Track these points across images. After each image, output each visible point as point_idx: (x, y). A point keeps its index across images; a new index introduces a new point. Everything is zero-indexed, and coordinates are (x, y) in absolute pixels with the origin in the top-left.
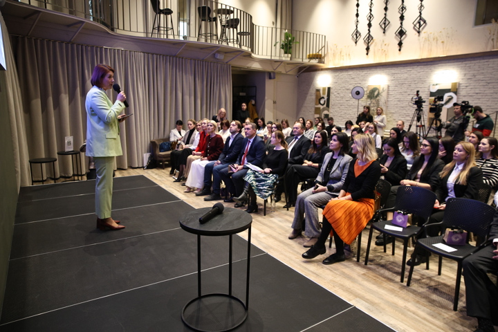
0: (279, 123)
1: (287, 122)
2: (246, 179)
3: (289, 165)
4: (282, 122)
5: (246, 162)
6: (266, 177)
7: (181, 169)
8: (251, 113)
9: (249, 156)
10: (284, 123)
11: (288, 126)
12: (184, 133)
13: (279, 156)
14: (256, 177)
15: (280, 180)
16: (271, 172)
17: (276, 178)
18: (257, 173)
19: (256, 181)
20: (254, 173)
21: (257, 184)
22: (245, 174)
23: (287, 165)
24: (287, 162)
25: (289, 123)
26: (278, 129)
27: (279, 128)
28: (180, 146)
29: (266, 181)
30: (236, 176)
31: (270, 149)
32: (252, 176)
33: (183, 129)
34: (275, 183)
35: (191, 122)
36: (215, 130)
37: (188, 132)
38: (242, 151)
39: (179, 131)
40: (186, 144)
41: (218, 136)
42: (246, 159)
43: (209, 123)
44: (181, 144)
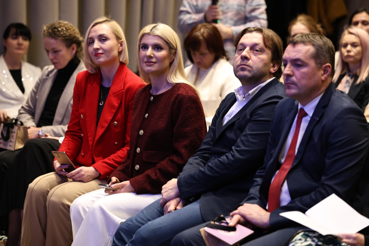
36: (171, 64)
37: (48, 75)
38: (271, 155)
39: (17, 68)
40: (39, 125)
41: (182, 91)
42: (285, 187)
43: (148, 34)
44: (22, 124)
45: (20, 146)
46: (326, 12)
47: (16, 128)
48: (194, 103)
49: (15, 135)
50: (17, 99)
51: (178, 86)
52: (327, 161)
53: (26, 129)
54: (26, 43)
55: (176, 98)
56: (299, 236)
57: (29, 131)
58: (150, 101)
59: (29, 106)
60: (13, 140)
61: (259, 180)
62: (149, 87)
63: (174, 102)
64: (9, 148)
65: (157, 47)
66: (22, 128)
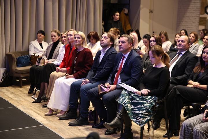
0: (157, 36)
1: (166, 35)
2: (120, 101)
3: (171, 85)
4: (160, 34)
5: (119, 81)
6: (144, 99)
7: (42, 88)
8: (123, 24)
9: (123, 74)
10: (163, 35)
11: (167, 39)
12: (45, 45)
13: (159, 75)
14: (132, 99)
15: (160, 104)
16: (149, 94)
17: (155, 101)
18: (132, 95)
19: (132, 104)
20: (129, 95)
21: (133, 107)
22: (119, 95)
23: (168, 85)
24: (169, 82)
25: (169, 35)
26: (157, 44)
27: (159, 42)
28: (42, 61)
29: (144, 104)
30: (108, 98)
31: (148, 66)
32: (127, 97)
33: (45, 41)
34: (153, 107)
35: (55, 34)
36: (83, 43)
37: (51, 45)
38: (115, 68)
39: (41, 43)
40: (48, 59)
41: (86, 50)
42: (119, 77)
43: (76, 34)
44: (43, 59)
45: (43, 65)
46: (125, 28)
47: (41, 60)
48: (90, 53)
49: (41, 62)
50: (41, 52)
51: (85, 49)
52: (132, 71)
53: (44, 60)
54: (43, 36)
55: (85, 52)
56: (123, 91)
57: (45, 61)
58: (77, 53)
59: (45, 54)
60: (41, 63)
61: (111, 75)
62: (77, 49)
63: (84, 53)
64: (39, 65)
65: (79, 38)
66: (43, 60)
